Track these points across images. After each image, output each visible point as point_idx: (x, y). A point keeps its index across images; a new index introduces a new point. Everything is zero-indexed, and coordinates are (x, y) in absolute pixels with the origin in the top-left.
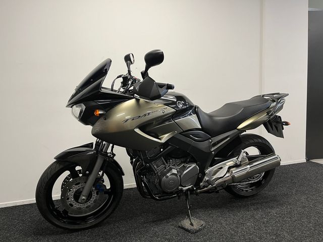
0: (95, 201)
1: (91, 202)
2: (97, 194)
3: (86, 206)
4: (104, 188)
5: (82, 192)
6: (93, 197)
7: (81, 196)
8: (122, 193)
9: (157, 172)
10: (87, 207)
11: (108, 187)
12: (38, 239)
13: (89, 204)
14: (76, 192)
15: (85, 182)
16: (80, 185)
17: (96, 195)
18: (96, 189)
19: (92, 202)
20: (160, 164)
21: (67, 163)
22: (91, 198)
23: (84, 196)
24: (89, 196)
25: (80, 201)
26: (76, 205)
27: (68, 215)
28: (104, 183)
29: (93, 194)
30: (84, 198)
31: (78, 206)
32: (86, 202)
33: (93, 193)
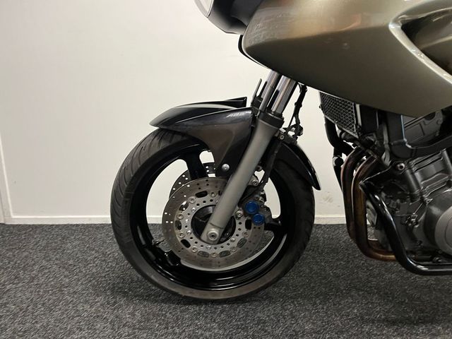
0: (241, 244)
1: (232, 245)
2: (248, 226)
3: (219, 250)
4: (266, 216)
5: (210, 215)
6: (237, 232)
7: (209, 225)
8: (308, 234)
9: (421, 194)
10: (222, 254)
11: (276, 213)
12: (115, 303)
13: (226, 247)
14: (197, 213)
15: (220, 193)
16: (207, 198)
17: (244, 229)
18: (245, 214)
19: (235, 244)
20: (433, 169)
21: (178, 138)
22: (232, 234)
23: (215, 226)
24: (228, 229)
25: (204, 236)
26: (196, 246)
27: (180, 263)
28: (266, 204)
29: (238, 226)
30: (214, 231)
31: (201, 249)
32: (220, 242)
33: (237, 222)
